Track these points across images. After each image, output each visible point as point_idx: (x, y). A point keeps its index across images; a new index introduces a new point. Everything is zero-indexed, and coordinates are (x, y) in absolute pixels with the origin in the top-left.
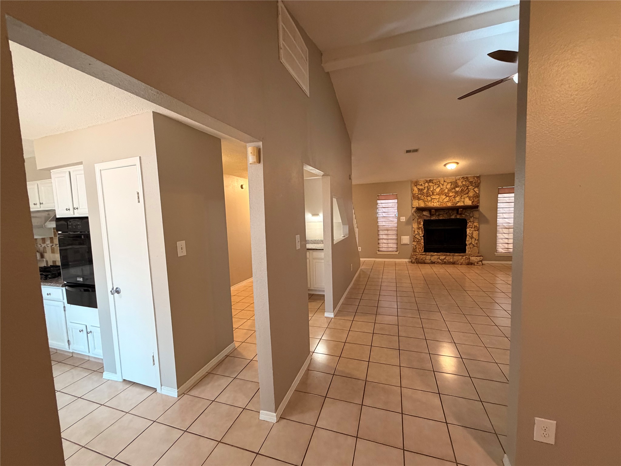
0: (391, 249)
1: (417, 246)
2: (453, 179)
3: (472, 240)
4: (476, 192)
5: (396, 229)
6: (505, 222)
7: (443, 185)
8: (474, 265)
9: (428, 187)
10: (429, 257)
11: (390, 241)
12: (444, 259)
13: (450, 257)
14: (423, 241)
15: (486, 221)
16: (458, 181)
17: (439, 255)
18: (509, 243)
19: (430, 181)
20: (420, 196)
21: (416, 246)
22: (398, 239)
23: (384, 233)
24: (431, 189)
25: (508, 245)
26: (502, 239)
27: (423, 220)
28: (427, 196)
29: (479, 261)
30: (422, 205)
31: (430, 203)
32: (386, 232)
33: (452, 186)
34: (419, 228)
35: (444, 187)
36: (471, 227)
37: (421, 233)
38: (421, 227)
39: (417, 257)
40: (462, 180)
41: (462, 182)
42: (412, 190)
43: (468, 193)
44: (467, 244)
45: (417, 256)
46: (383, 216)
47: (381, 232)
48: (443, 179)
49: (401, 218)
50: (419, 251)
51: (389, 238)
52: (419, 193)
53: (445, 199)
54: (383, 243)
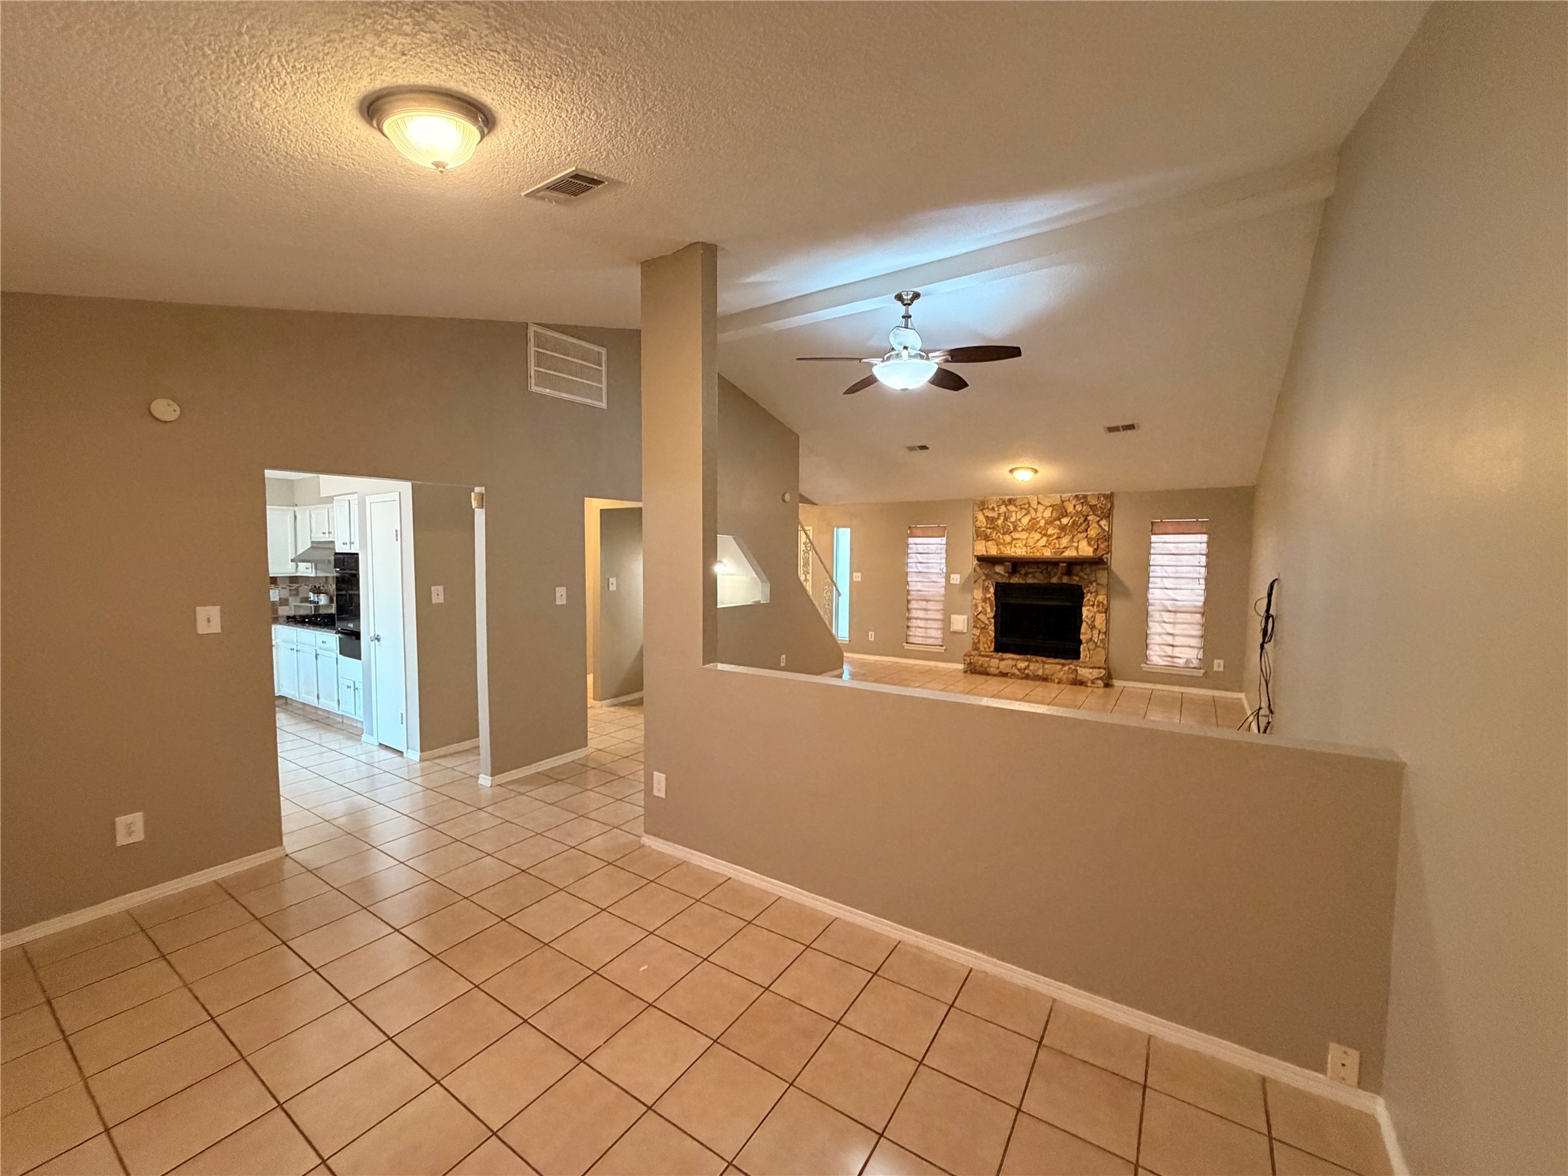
0: (932, 640)
1: (981, 638)
2: (1056, 499)
3: (1094, 632)
4: (1102, 528)
5: (943, 599)
6: (1166, 597)
7: (1036, 510)
8: (1087, 686)
9: (1005, 513)
10: (997, 661)
11: (931, 624)
12: (1025, 669)
13: (1037, 665)
14: (992, 627)
15: (1126, 593)
16: (1066, 504)
17: (1017, 660)
18: (1175, 644)
19: (1011, 502)
20: (989, 531)
21: (979, 636)
22: (947, 622)
23: (919, 607)
24: (1013, 519)
25: (1173, 650)
26: (1160, 634)
27: (994, 584)
28: (1004, 534)
29: (1097, 679)
30: (993, 551)
31: (1008, 548)
32: (923, 604)
33: (1054, 515)
34: (985, 600)
35: (1039, 514)
36: (1091, 603)
37: (989, 610)
38: (989, 598)
40: (1074, 502)
41: (1075, 506)
42: (975, 519)
43: (1087, 531)
44: (1083, 642)
45: (975, 657)
46: (917, 571)
47: (913, 605)
48: (1036, 498)
49: (952, 576)
50: (985, 648)
51: (929, 617)
52: (989, 526)
53: (1040, 542)
54: (916, 627)
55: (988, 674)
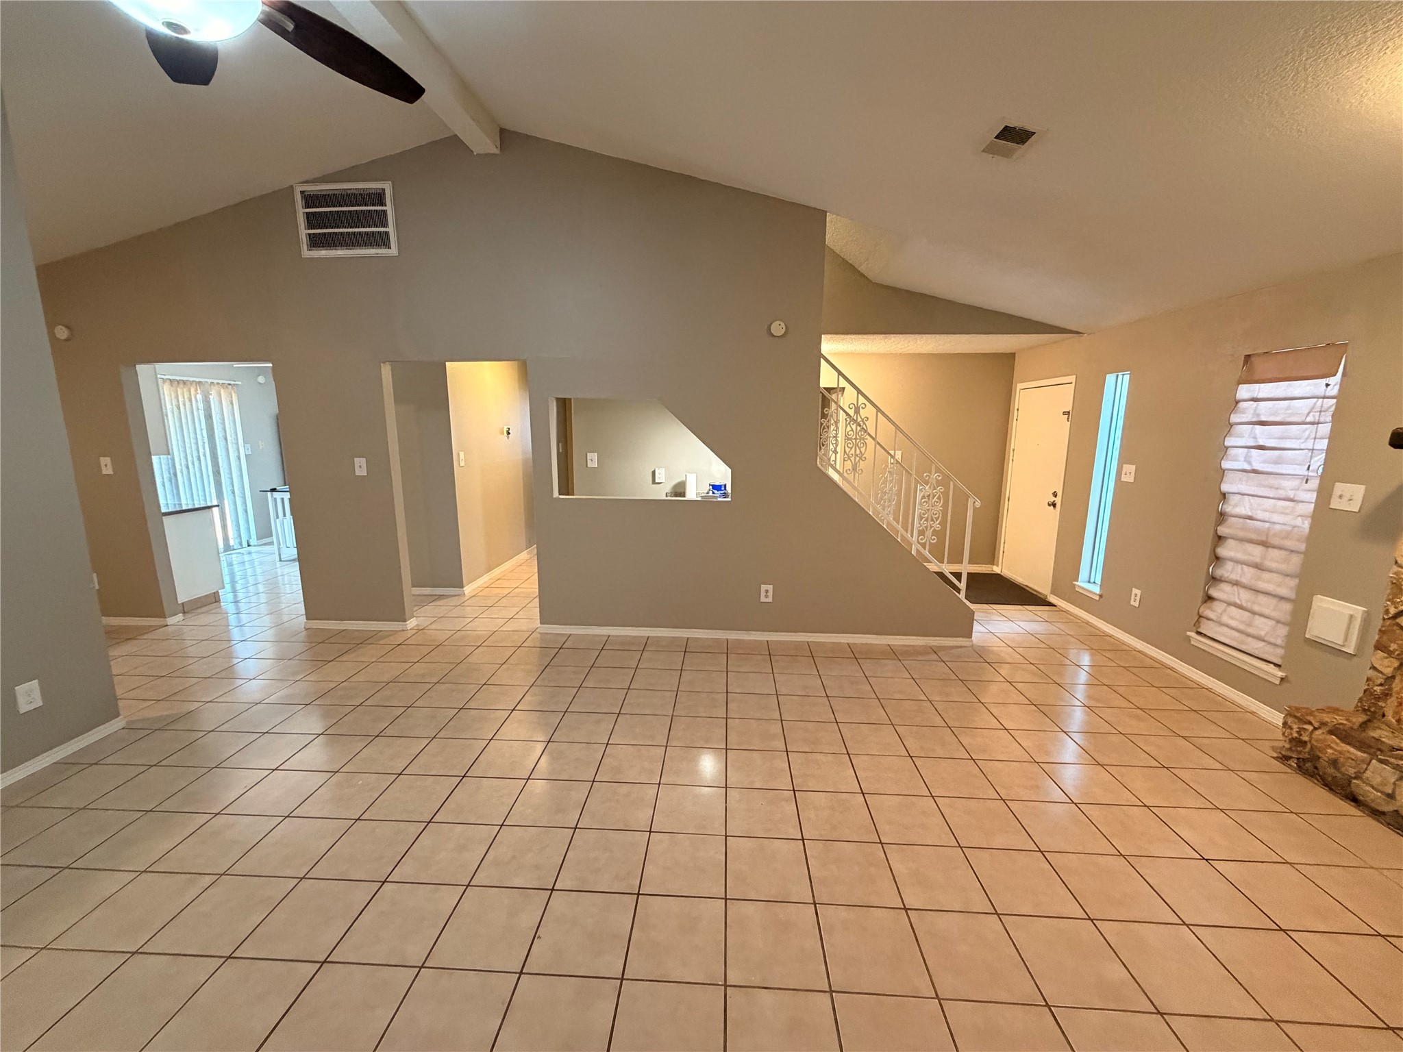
0: (1261, 644)
5: (1304, 547)
11: (1264, 604)
22: (1300, 608)
32: (1256, 552)
39: (1305, 738)
45: (1310, 728)
46: (1247, 467)
47: (1231, 549)
49: (1340, 488)
51: (1262, 585)
54: (1229, 604)
55: (1354, 799)
